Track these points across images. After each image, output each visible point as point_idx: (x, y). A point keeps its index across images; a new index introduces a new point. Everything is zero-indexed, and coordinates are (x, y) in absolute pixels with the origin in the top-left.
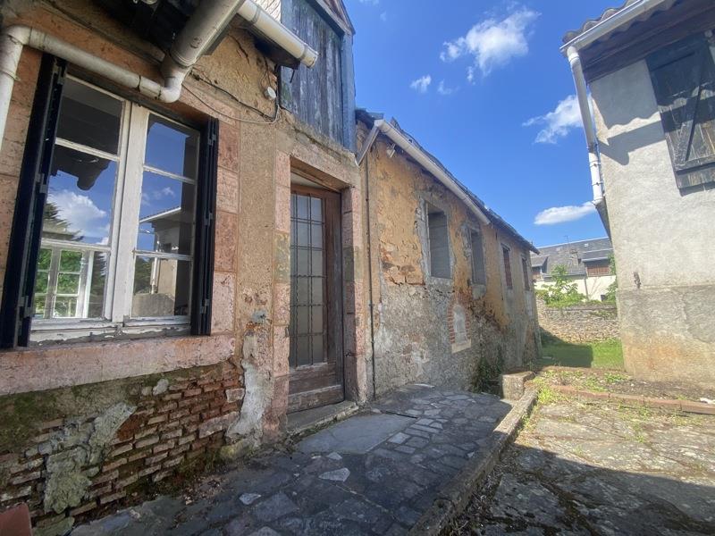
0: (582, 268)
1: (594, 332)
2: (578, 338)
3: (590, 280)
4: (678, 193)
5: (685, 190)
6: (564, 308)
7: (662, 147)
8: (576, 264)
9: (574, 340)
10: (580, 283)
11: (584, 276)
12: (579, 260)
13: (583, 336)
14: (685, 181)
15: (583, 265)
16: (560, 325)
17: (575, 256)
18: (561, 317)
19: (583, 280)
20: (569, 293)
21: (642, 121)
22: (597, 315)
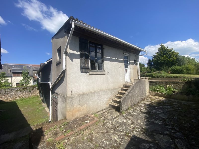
0: (11, 74)
1: (16, 97)
2: (10, 100)
3: (13, 78)
4: (80, 72)
5: (82, 72)
6: (6, 89)
7: (79, 60)
8: (9, 72)
9: (9, 100)
10: (10, 78)
11: (11, 76)
12: (10, 71)
13: (12, 98)
14: (82, 70)
15: (12, 73)
16: (4, 96)
17: (9, 69)
18: (4, 93)
19: (11, 78)
20: (5, 82)
21: (77, 52)
22: (18, 91)
